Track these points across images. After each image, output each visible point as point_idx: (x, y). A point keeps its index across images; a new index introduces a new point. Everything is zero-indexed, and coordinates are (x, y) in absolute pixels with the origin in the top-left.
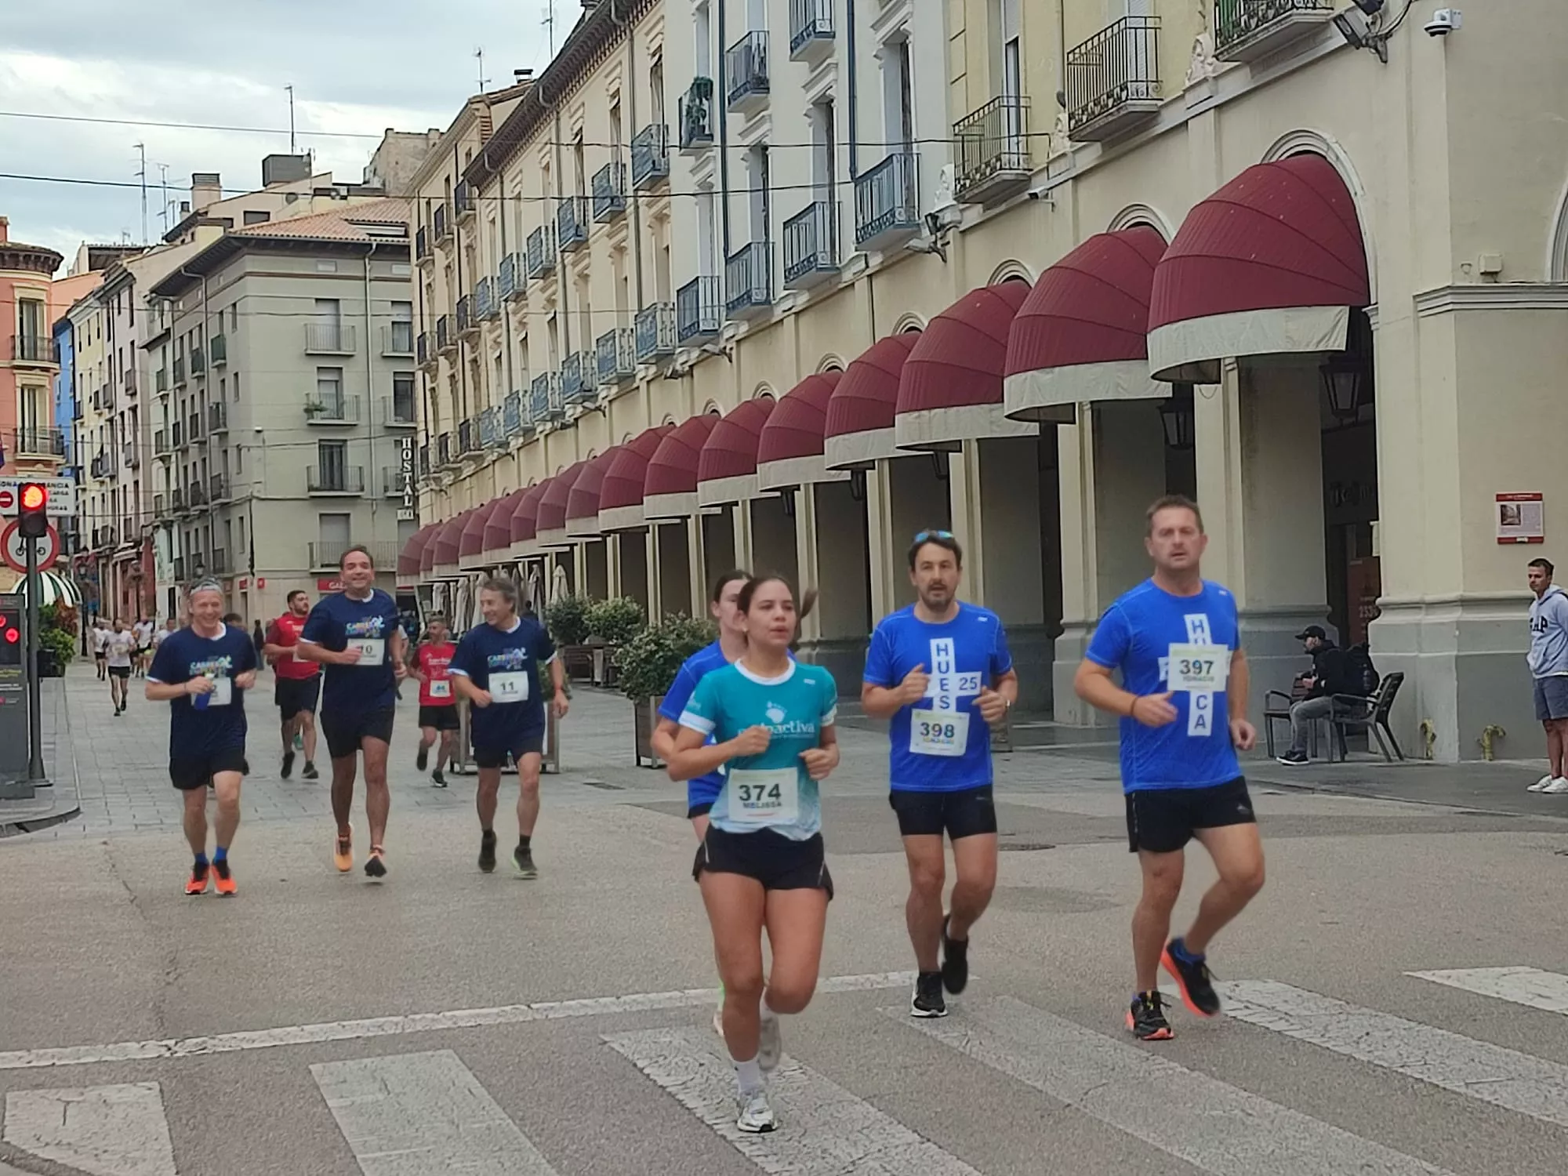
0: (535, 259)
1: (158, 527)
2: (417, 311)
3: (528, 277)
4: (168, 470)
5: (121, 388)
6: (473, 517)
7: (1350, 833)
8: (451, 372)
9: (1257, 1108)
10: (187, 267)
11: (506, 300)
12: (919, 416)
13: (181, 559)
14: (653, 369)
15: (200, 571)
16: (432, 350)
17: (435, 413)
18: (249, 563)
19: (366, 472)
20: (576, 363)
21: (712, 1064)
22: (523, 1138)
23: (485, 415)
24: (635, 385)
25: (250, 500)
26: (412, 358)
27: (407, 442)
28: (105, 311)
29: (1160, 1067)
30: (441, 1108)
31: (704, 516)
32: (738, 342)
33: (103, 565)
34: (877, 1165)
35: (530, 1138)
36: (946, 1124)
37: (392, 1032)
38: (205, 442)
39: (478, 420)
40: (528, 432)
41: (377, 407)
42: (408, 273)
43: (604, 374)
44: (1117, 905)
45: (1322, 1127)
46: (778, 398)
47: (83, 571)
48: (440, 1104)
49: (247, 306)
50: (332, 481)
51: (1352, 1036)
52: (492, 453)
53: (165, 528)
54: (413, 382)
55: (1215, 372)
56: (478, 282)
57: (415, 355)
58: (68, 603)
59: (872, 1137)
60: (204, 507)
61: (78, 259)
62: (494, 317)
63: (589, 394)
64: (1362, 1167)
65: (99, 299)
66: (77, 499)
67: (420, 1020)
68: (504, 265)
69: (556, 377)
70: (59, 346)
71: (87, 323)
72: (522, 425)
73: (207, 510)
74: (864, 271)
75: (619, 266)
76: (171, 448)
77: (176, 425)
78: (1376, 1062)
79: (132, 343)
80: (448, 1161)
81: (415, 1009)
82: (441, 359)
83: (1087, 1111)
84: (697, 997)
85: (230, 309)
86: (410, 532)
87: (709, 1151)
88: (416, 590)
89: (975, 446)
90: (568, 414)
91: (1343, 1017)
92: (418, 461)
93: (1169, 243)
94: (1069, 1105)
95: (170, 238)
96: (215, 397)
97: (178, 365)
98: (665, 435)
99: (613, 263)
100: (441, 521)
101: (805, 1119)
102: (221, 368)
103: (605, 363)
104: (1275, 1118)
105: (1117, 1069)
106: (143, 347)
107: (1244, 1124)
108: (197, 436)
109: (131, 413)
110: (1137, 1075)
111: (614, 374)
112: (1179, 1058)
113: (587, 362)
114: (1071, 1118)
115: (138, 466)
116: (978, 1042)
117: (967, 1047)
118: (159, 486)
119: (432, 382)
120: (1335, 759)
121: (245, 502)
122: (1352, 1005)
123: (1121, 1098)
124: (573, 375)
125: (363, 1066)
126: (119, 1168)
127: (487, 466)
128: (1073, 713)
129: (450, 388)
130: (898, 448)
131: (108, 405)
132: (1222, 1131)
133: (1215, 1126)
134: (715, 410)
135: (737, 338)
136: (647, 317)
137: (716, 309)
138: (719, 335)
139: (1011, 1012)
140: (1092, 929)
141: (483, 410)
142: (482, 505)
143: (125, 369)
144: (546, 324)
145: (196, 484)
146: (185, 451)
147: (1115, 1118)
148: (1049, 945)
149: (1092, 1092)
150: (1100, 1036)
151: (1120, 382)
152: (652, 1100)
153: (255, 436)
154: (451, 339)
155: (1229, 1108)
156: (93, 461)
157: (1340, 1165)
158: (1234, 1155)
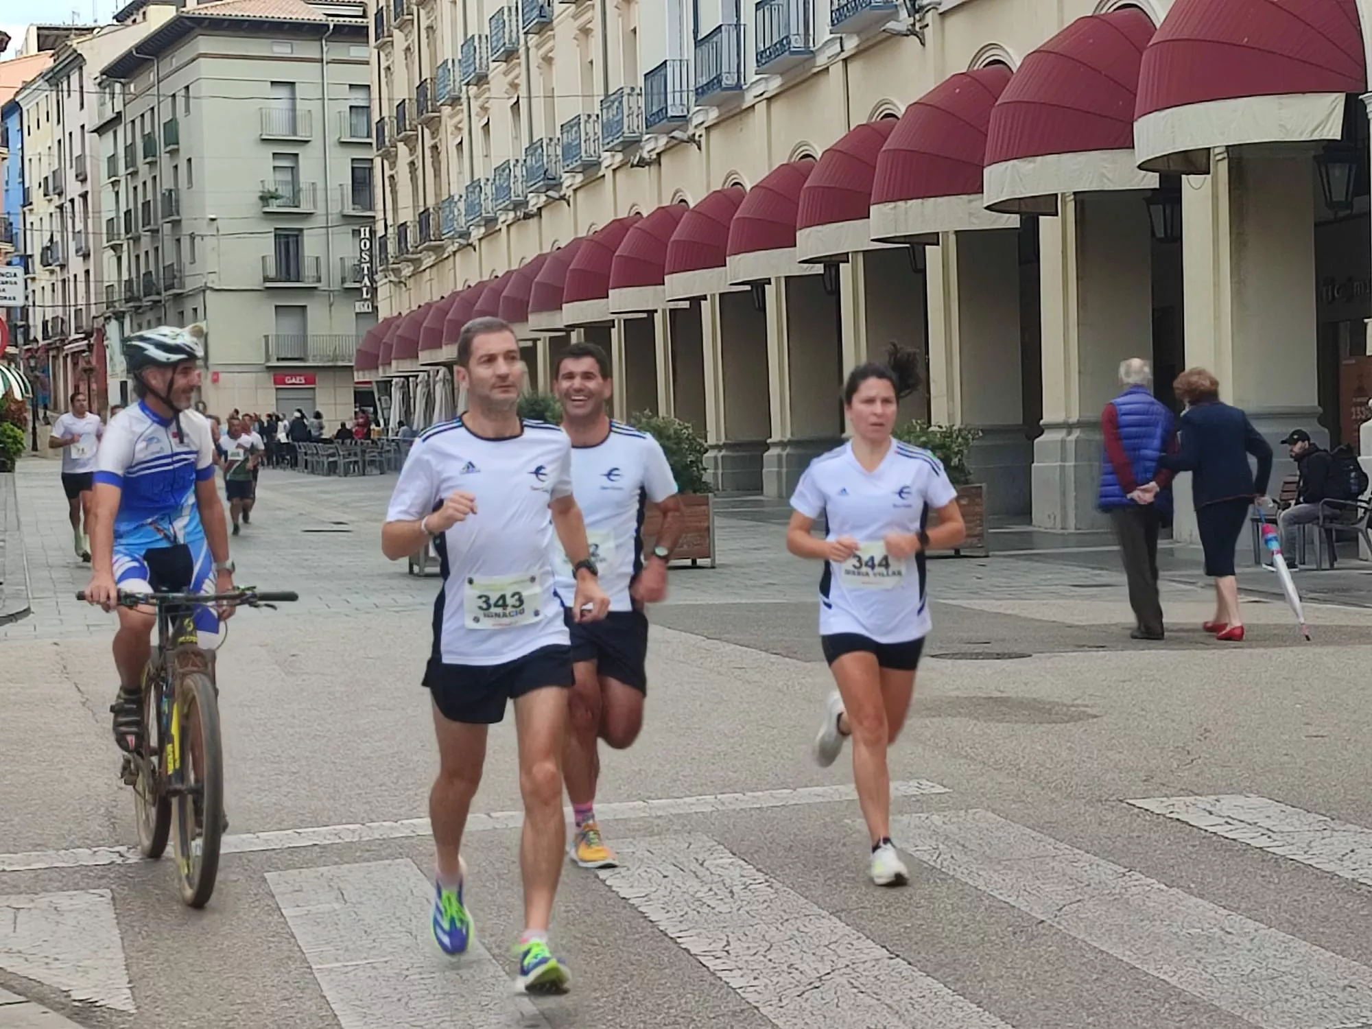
0: (498, 41)
1: (109, 318)
2: (375, 94)
3: (490, 60)
4: (119, 259)
5: (71, 174)
6: (433, 309)
7: (1339, 644)
8: (410, 159)
9: (1237, 926)
10: (139, 48)
12: (895, 207)
14: (619, 157)
16: (391, 136)
17: (395, 201)
19: (323, 261)
20: (540, 150)
21: (676, 875)
23: (446, 204)
24: (600, 174)
25: (204, 291)
26: (371, 144)
27: (365, 232)
28: (54, 93)
29: (1137, 883)
30: (398, 918)
31: (671, 310)
32: (707, 128)
33: (53, 357)
34: (844, 981)
35: (489, 950)
36: (915, 939)
37: (349, 840)
38: (157, 231)
39: (438, 208)
40: (490, 222)
41: (334, 195)
42: (367, 55)
43: (568, 163)
44: (1096, 717)
45: (1303, 947)
46: (748, 188)
47: (32, 363)
48: (398, 914)
49: (202, 89)
50: (288, 272)
51: (1336, 853)
52: (453, 243)
53: (116, 319)
54: (371, 169)
55: (1205, 160)
56: (439, 64)
57: (373, 140)
58: (18, 396)
59: (840, 953)
60: (156, 298)
61: (26, 39)
62: (455, 101)
63: (553, 183)
64: (1344, 989)
65: (47, 81)
66: (26, 288)
67: (378, 828)
68: (465, 48)
69: (519, 165)
70: (7, 129)
71: (37, 105)
72: (484, 215)
73: (160, 301)
74: (838, 54)
75: (584, 50)
76: (123, 237)
77: (128, 213)
78: (1360, 880)
79: (83, 127)
80: (405, 973)
81: (373, 816)
82: (400, 145)
83: (1061, 928)
84: (663, 808)
85: (183, 92)
86: (368, 325)
87: (672, 964)
88: (374, 384)
89: (953, 238)
90: (532, 203)
91: (1327, 833)
92: (376, 251)
93: (1158, 26)
94: (1042, 921)
95: (121, 17)
96: (167, 184)
97: (130, 149)
98: (631, 226)
99: (578, 46)
100: (400, 314)
101: (772, 933)
102: (174, 153)
103: (569, 151)
104: (1255, 937)
105: (1093, 885)
106: (93, 132)
107: (1222, 943)
108: (149, 224)
109: (81, 200)
110: (1113, 891)
111: (579, 162)
112: (1157, 874)
113: (551, 149)
114: (1045, 935)
115: (89, 255)
116: (949, 856)
117: (939, 861)
118: (110, 275)
119: (391, 169)
120: (1323, 567)
121: (198, 293)
122: (1337, 821)
123: (1097, 914)
124: (536, 162)
125: (319, 874)
126: (69, 977)
127: (447, 258)
128: (1052, 517)
129: (409, 175)
130: (873, 240)
131: (57, 191)
132: (1200, 950)
133: (1192, 944)
134: (683, 201)
135: (706, 125)
136: (613, 102)
137: (685, 95)
138: (687, 121)
139: (985, 825)
140: (1068, 741)
141: (444, 198)
142: (442, 298)
143: (75, 154)
144: (509, 110)
145: (148, 273)
146: (137, 240)
147: (1090, 934)
148: (1024, 757)
149: (1066, 908)
150: (1076, 851)
151: (1104, 171)
152: (614, 912)
153: (208, 225)
154: (410, 124)
155: (1207, 926)
156: (43, 249)
157: (1321, 986)
158: (1212, 975)
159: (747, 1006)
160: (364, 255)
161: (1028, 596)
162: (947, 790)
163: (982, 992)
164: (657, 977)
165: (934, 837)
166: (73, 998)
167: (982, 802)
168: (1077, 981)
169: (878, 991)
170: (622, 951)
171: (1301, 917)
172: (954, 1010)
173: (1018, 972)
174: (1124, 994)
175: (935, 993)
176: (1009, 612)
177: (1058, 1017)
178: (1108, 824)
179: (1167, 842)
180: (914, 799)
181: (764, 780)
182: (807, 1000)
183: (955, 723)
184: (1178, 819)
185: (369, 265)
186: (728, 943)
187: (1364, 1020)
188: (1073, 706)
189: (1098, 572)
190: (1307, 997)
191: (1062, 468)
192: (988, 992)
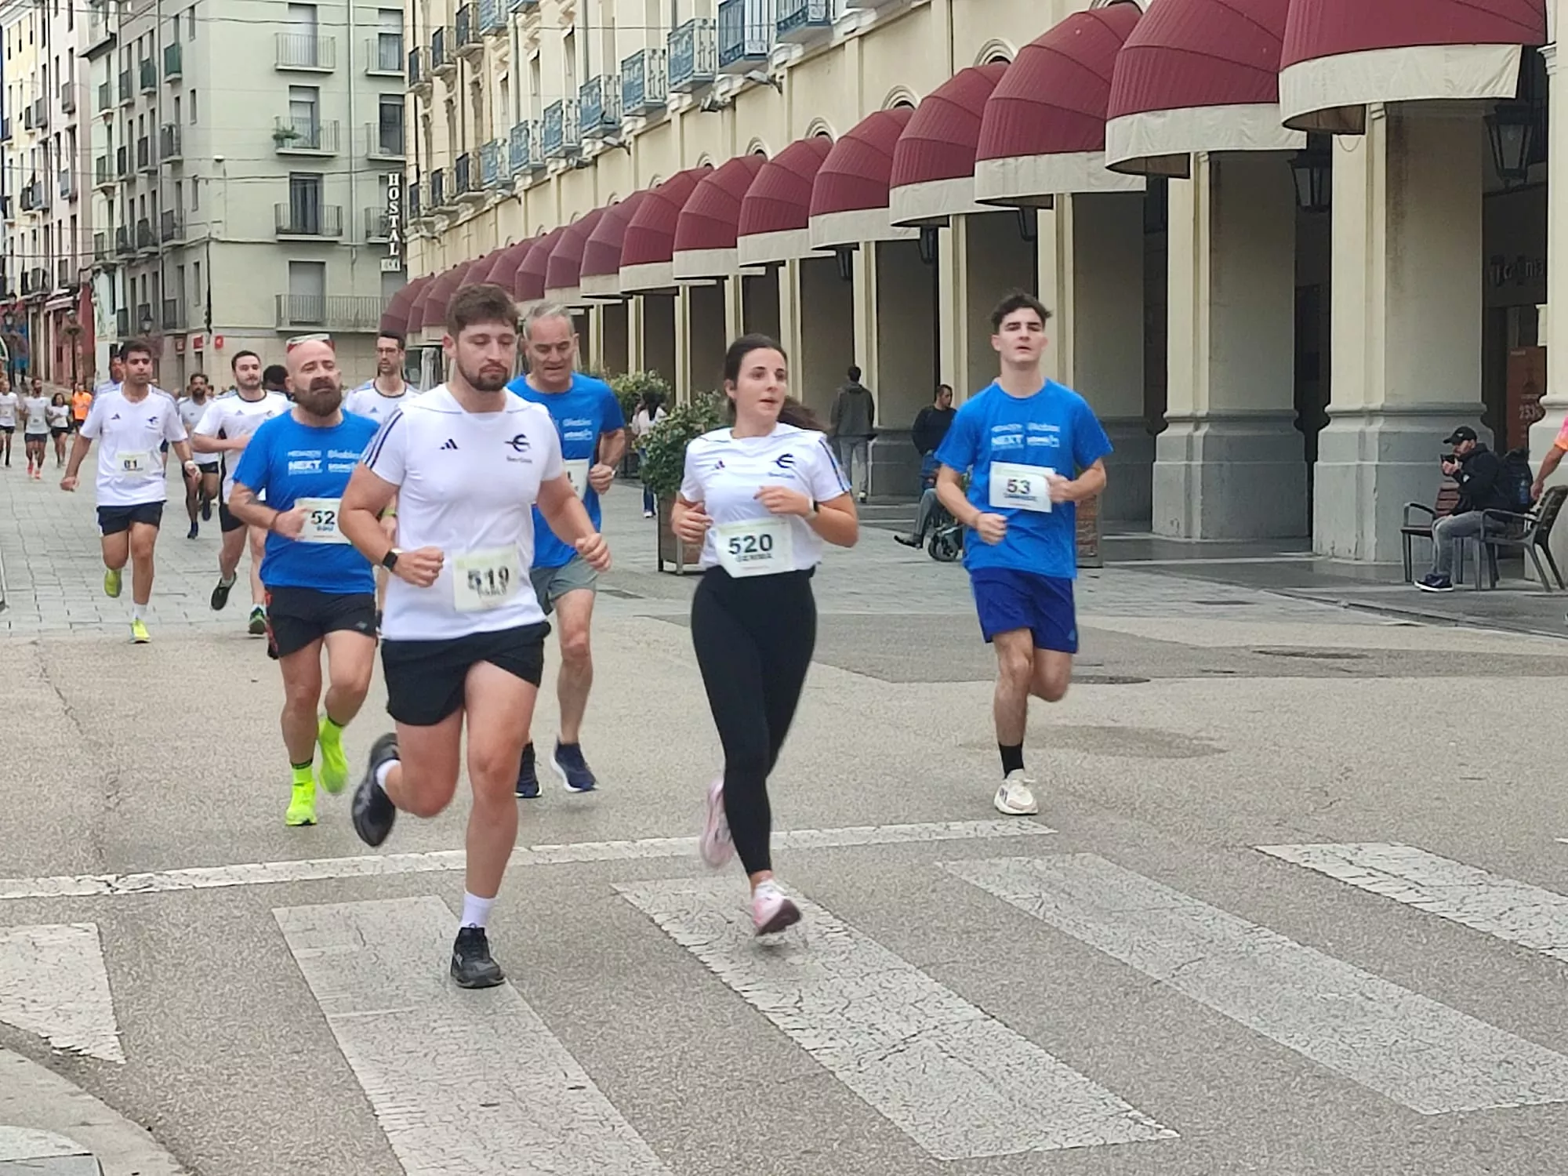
1: (99, 270)
2: (408, 21)
4: (111, 203)
5: (56, 104)
6: (471, 270)
7: (1500, 674)
8: (448, 96)
9: (1379, 991)
11: (515, 12)
12: (1003, 165)
13: (125, 310)
14: (688, 100)
15: (147, 326)
16: (427, 69)
17: (429, 144)
18: (205, 317)
19: (345, 212)
20: (596, 90)
21: (741, 922)
22: (520, 1001)
23: (488, 149)
24: (666, 118)
25: (207, 243)
26: (402, 77)
27: (394, 180)
28: (39, 11)
29: (1266, 940)
30: (425, 963)
31: (744, 277)
32: (789, 69)
33: (33, 314)
35: (529, 1001)
36: (1013, 999)
37: (369, 873)
38: (156, 172)
39: (479, 154)
40: (538, 171)
41: (359, 135)
43: (628, 104)
44: (1222, 751)
45: (1454, 1016)
46: (835, 138)
47: (11, 321)
48: (424, 959)
49: (208, 10)
50: (305, 223)
51: (1493, 911)
52: (495, 195)
53: (107, 272)
54: (402, 107)
55: (1359, 121)
57: (406, 74)
59: (927, 1012)
60: (153, 249)
62: (500, 31)
63: (611, 128)
66: (4, 235)
67: (403, 860)
69: (573, 105)
71: (19, 24)
73: (157, 253)
76: (115, 178)
77: (122, 150)
78: (1520, 942)
79: (71, 50)
80: (433, 1025)
81: (397, 848)
82: (437, 80)
83: (1179, 989)
85: (187, 13)
86: (395, 287)
87: (736, 1021)
89: (1068, 202)
90: (586, 150)
91: (1483, 888)
92: (407, 201)
94: (1159, 981)
96: (167, 118)
97: (125, 78)
98: (700, 178)
100: (432, 274)
101: (850, 989)
102: (176, 83)
103: (631, 91)
104: (1399, 1004)
105: (1216, 942)
106: (83, 56)
107: (1362, 1009)
108: (146, 164)
109: (68, 134)
110: (1239, 949)
111: (642, 104)
112: (1289, 931)
113: (610, 88)
114: (1160, 996)
115: (76, 198)
116: (1053, 906)
117: (1042, 910)
118: (100, 222)
119: (426, 108)
120: (1483, 586)
121: (203, 243)
122: (1494, 875)
123: (1220, 975)
124: (593, 103)
125: (335, 912)
126: (49, 1021)
127: (488, 211)
128: (1175, 523)
129: (446, 115)
130: (978, 202)
131: (41, 124)
132: (1336, 1017)
133: (1328, 1010)
134: (760, 151)
135: (788, 64)
136: (682, 36)
137: (765, 29)
138: (767, 60)
139: (1094, 871)
140: (1190, 778)
141: (485, 143)
142: (481, 257)
143: (62, 83)
144: (562, 41)
145: (144, 221)
146: (131, 182)
147: (1212, 997)
148: (1139, 795)
149: (1185, 967)
150: (1197, 902)
151: (1243, 128)
152: (671, 961)
153: (214, 166)
154: (448, 56)
155: (1346, 990)
156: (23, 190)
157: (1474, 1061)
158: (1350, 1045)
159: (822, 1070)
160: (391, 205)
161: (1146, 613)
162: (1052, 831)
163: (1089, 1059)
164: (719, 1035)
165: (1037, 885)
166: (54, 1044)
167: (1091, 846)
168: (1197, 1049)
169: (971, 1056)
170: (680, 1005)
171: (1452, 983)
172: (1056, 1078)
173: (1129, 1038)
174: (1250, 1065)
175: (1035, 1060)
176: (1124, 631)
177: (1175, 1089)
178: (1235, 873)
179: (1301, 895)
180: (1013, 840)
181: (844, 815)
182: (889, 1064)
183: (1061, 755)
184: (1314, 870)
185: (398, 217)
186: (801, 999)
187: (1522, 1100)
188: (1196, 738)
189: (1228, 587)
190: (1459, 1074)
191: (1188, 467)
192: (1096, 1060)
